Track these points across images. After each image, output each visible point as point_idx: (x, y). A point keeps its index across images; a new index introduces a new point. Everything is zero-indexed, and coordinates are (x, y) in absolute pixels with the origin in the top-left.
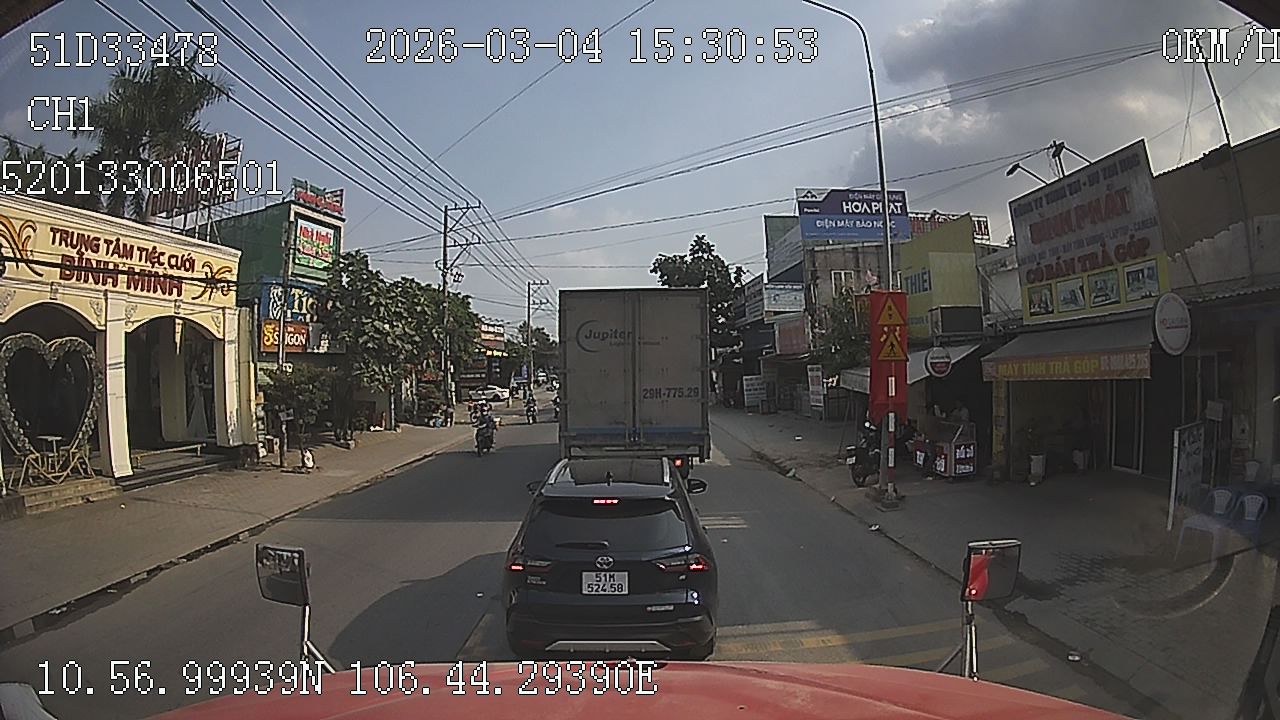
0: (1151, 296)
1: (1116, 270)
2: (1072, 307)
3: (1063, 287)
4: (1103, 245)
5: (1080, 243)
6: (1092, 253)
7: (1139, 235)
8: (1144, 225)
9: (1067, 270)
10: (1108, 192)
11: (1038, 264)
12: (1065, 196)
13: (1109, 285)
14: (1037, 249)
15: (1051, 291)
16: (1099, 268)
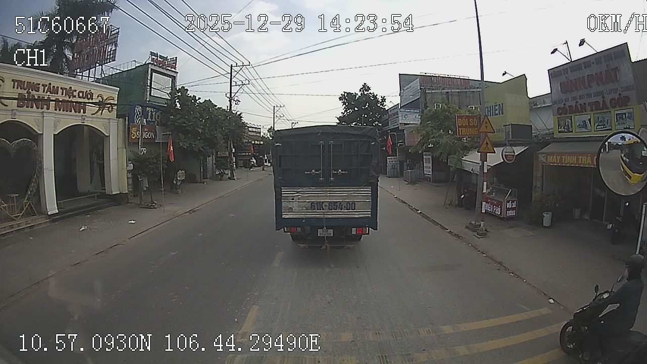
0: (629, 128)
1: (610, 112)
2: (584, 130)
3: (578, 119)
4: (603, 97)
5: (589, 95)
6: (597, 101)
7: (623, 94)
8: (627, 88)
9: (582, 109)
10: (606, 69)
11: (565, 104)
12: (582, 69)
13: (606, 120)
14: (564, 96)
15: (571, 120)
16: (600, 110)
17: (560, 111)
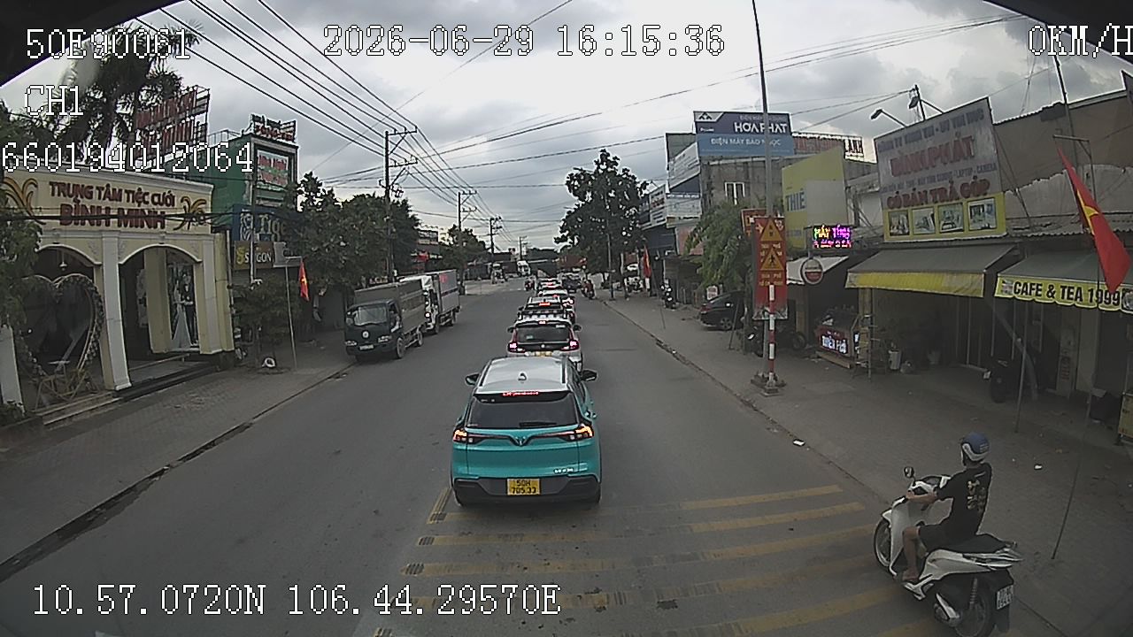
0: (989, 228)
1: (961, 203)
2: (925, 231)
3: (917, 214)
4: (952, 182)
5: (932, 179)
6: (942, 188)
7: (981, 176)
8: (986, 168)
9: (921, 199)
10: (956, 139)
11: (897, 192)
12: (921, 138)
13: (955, 216)
14: (896, 181)
15: (907, 216)
16: (948, 201)
17: (892, 203)
